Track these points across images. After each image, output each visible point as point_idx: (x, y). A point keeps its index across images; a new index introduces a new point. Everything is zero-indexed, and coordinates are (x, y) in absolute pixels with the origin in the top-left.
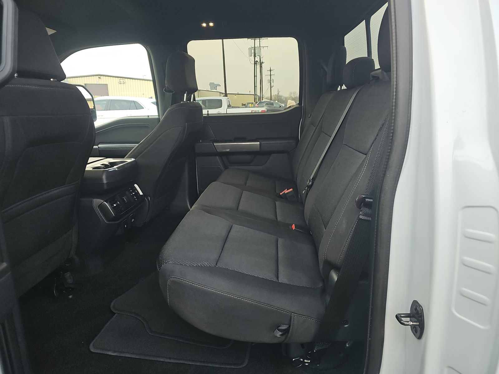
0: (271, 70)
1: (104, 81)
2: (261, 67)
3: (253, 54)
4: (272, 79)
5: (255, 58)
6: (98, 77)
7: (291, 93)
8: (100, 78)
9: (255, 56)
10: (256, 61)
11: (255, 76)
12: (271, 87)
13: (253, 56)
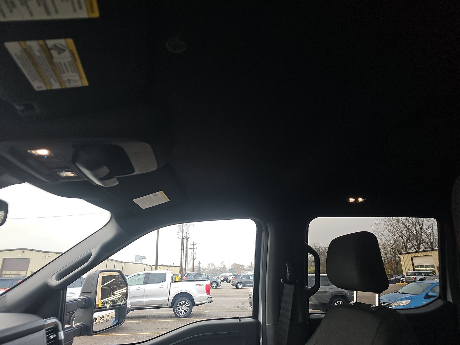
0: (193, 244)
1: (26, 255)
2: (187, 241)
3: (181, 231)
4: (194, 252)
5: (182, 234)
6: (21, 251)
7: (209, 265)
8: (24, 252)
9: (183, 233)
10: (183, 236)
11: (182, 250)
12: (193, 260)
13: (181, 232)
